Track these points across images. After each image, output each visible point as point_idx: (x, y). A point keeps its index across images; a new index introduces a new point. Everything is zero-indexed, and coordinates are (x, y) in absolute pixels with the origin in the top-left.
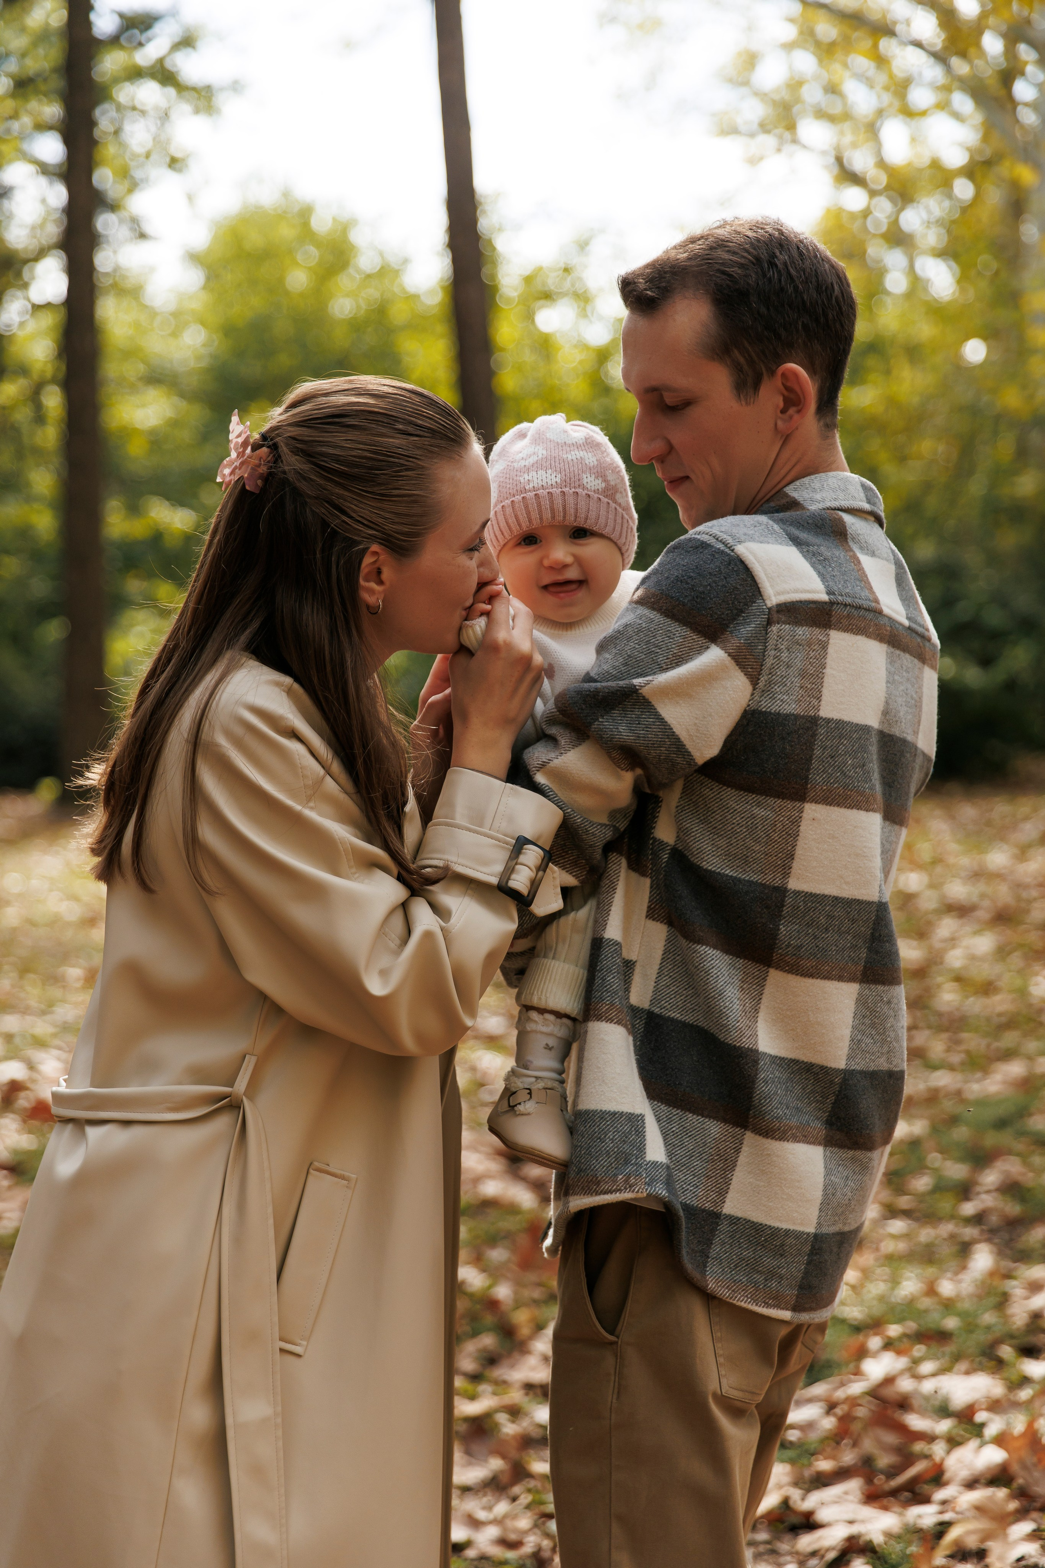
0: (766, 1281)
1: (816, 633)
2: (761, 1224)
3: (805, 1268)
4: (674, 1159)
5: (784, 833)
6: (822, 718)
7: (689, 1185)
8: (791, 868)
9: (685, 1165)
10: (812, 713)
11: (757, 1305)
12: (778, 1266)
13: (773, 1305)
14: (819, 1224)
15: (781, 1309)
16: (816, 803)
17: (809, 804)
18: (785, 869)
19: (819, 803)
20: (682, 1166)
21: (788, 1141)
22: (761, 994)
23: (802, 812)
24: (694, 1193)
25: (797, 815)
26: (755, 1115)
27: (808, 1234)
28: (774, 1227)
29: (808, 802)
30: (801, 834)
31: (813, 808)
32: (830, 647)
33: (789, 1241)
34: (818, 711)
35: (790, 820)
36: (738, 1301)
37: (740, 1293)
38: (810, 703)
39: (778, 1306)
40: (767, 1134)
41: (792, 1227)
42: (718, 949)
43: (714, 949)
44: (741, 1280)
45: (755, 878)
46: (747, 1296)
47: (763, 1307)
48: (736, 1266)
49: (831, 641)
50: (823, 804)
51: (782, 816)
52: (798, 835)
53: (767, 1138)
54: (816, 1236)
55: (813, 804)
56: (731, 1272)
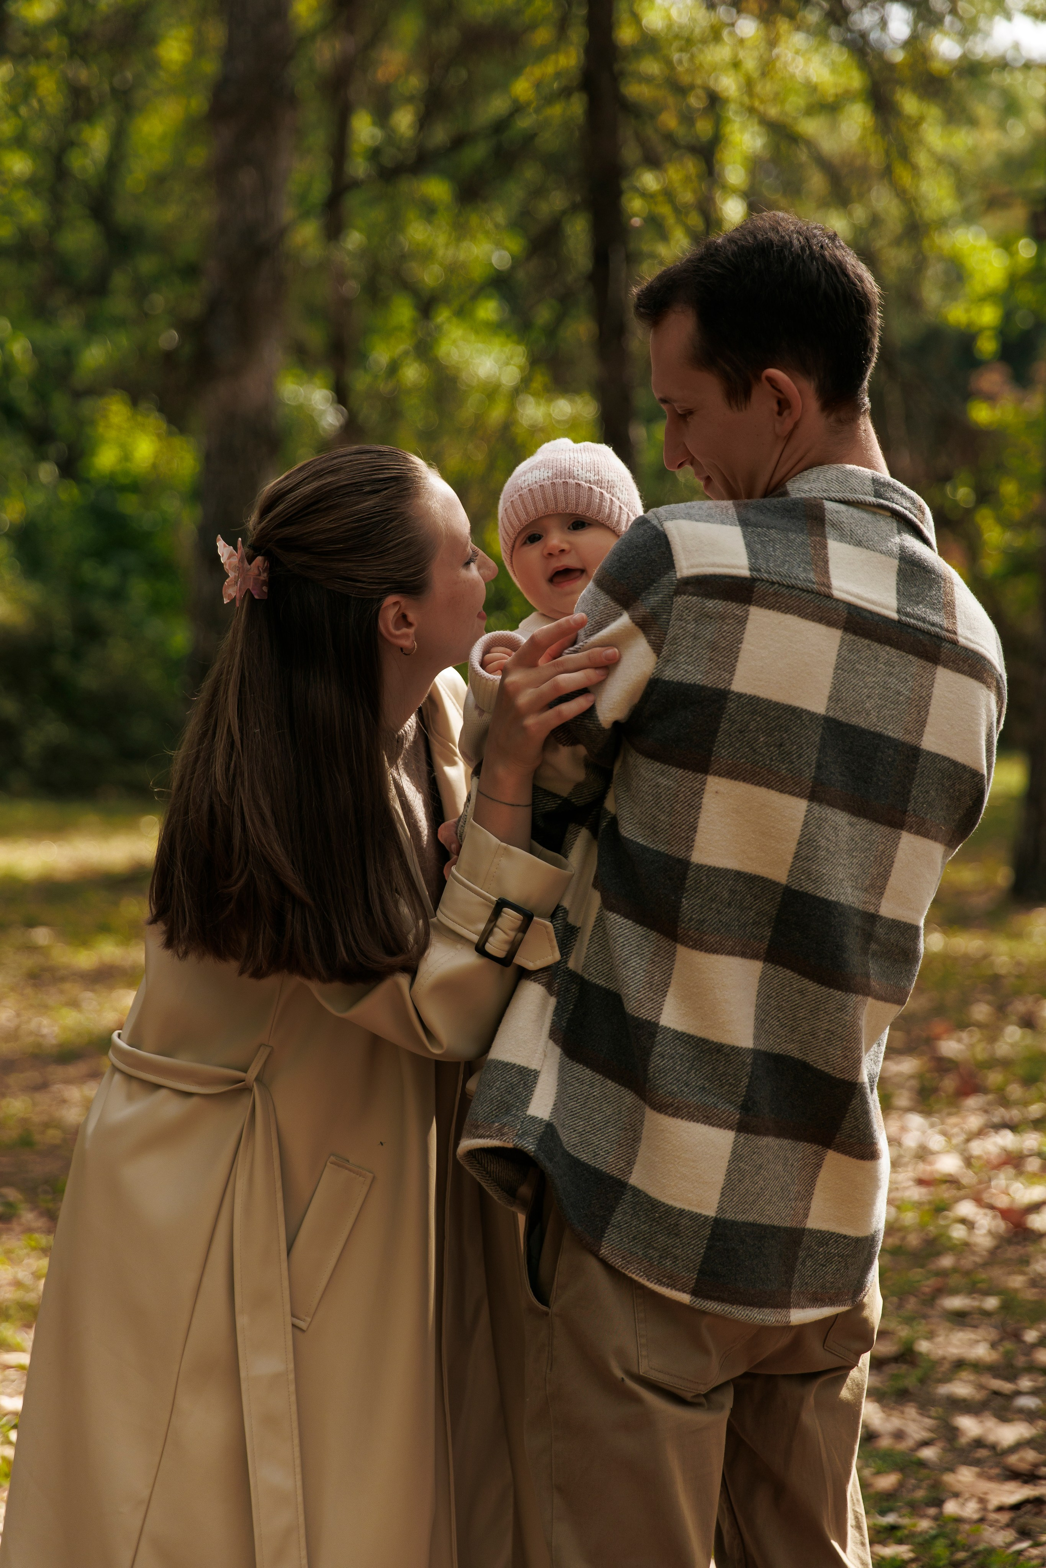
0: (661, 1258)
1: (733, 607)
2: (655, 1201)
3: (705, 1252)
4: (591, 1122)
5: (686, 804)
6: (733, 692)
7: (601, 1150)
8: (694, 841)
9: (600, 1130)
10: (722, 686)
11: (648, 1280)
12: (672, 1246)
13: (668, 1284)
14: (720, 1209)
15: (676, 1290)
16: (719, 776)
17: (712, 776)
18: (688, 841)
19: (723, 777)
20: (598, 1131)
21: (682, 1119)
22: (672, 969)
23: (705, 784)
24: (605, 1158)
25: (699, 786)
26: (650, 1089)
27: (706, 1217)
28: (667, 1205)
29: (711, 774)
30: (703, 806)
31: (717, 781)
32: (749, 622)
33: (684, 1221)
34: (730, 685)
35: (692, 791)
36: (629, 1272)
37: (633, 1266)
38: (720, 676)
39: (673, 1286)
40: (660, 1109)
41: (687, 1208)
42: (630, 919)
43: (626, 918)
44: (637, 1253)
45: (662, 848)
46: (640, 1269)
47: (655, 1284)
48: (634, 1238)
49: (750, 617)
50: (727, 778)
51: (684, 787)
52: (700, 808)
53: (661, 1113)
54: (716, 1220)
55: (717, 777)
56: (629, 1243)
